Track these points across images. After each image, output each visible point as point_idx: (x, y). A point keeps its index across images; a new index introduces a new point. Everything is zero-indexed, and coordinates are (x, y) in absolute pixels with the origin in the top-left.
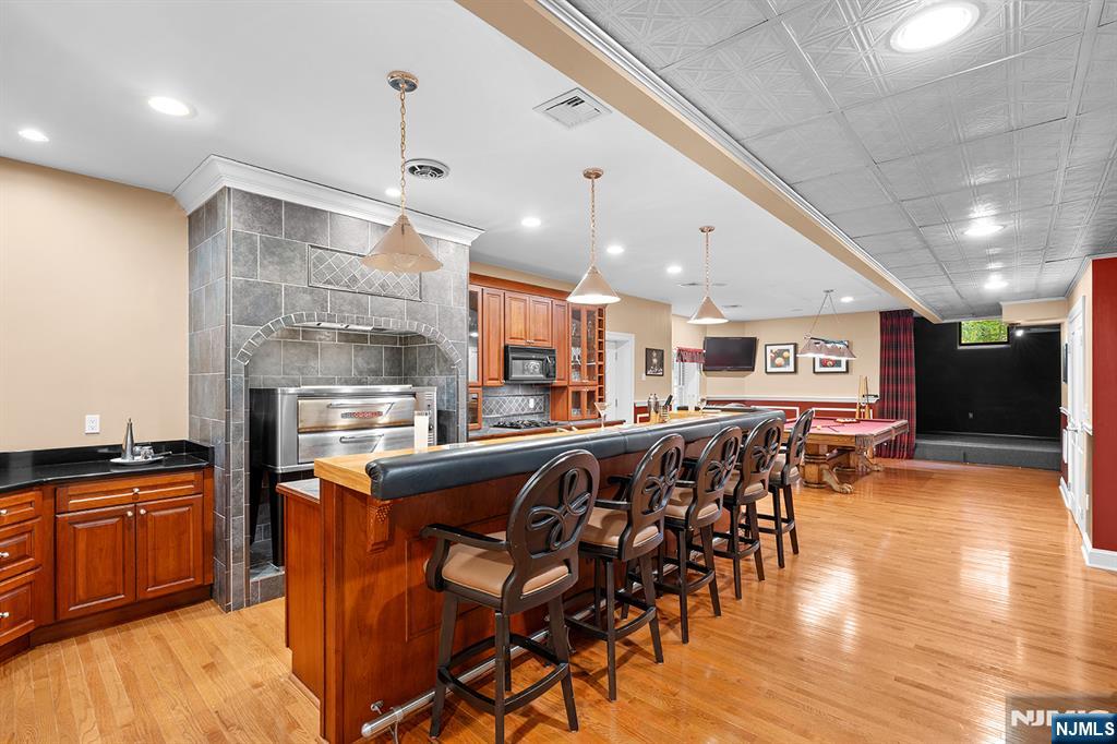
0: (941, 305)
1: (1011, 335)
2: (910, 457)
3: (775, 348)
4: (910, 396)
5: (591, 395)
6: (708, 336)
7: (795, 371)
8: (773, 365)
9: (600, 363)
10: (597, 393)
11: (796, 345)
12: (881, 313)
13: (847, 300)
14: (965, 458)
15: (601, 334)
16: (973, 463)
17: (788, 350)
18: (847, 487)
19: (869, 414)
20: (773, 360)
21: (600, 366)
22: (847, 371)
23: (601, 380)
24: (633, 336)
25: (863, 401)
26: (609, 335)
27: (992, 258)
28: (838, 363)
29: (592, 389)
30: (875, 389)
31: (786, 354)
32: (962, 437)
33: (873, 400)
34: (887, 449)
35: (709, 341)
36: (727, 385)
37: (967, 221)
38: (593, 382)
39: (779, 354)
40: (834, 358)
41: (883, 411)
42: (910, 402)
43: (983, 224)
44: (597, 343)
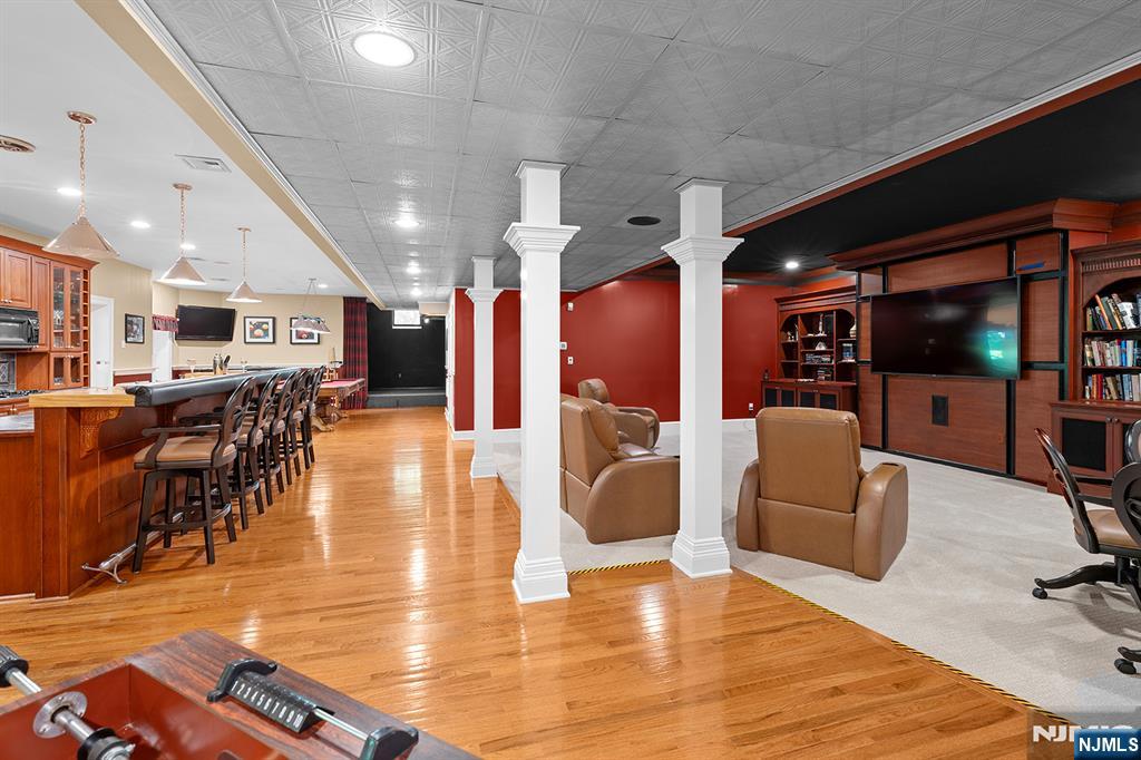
0: (387, 300)
1: (422, 321)
2: (364, 408)
3: (254, 321)
4: (363, 362)
5: (75, 361)
6: (181, 304)
7: (274, 342)
8: (252, 336)
9: (85, 328)
10: (82, 359)
11: (274, 319)
12: (344, 298)
13: (323, 286)
14: (398, 404)
15: (86, 298)
16: (402, 407)
17: (267, 323)
18: (329, 426)
19: (336, 376)
20: (252, 331)
21: (85, 331)
22: (318, 343)
23: (86, 346)
24: (112, 300)
25: (331, 367)
26: (94, 299)
27: (416, 281)
28: (310, 336)
29: (77, 355)
30: (340, 358)
31: (265, 326)
32: (395, 391)
33: (338, 366)
34: (350, 403)
35: (182, 311)
36: (201, 354)
37: (407, 266)
38: (78, 349)
39: (258, 326)
40: (309, 330)
41: (346, 372)
42: (363, 365)
43: (413, 269)
44: (81, 307)
